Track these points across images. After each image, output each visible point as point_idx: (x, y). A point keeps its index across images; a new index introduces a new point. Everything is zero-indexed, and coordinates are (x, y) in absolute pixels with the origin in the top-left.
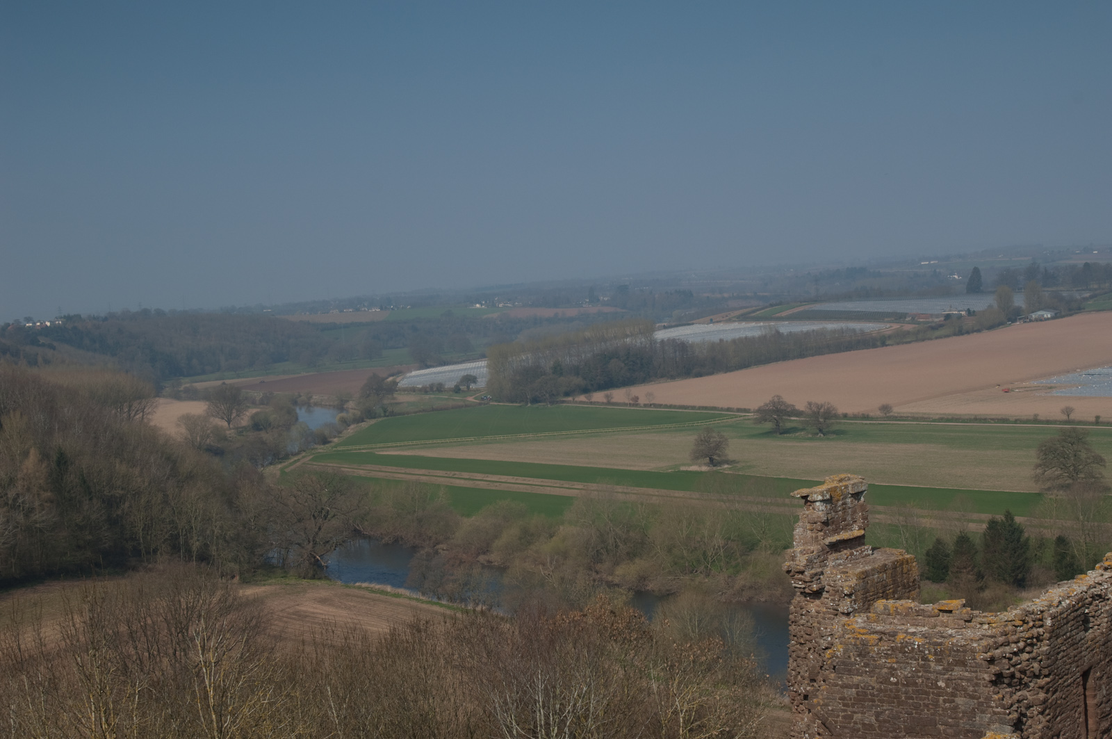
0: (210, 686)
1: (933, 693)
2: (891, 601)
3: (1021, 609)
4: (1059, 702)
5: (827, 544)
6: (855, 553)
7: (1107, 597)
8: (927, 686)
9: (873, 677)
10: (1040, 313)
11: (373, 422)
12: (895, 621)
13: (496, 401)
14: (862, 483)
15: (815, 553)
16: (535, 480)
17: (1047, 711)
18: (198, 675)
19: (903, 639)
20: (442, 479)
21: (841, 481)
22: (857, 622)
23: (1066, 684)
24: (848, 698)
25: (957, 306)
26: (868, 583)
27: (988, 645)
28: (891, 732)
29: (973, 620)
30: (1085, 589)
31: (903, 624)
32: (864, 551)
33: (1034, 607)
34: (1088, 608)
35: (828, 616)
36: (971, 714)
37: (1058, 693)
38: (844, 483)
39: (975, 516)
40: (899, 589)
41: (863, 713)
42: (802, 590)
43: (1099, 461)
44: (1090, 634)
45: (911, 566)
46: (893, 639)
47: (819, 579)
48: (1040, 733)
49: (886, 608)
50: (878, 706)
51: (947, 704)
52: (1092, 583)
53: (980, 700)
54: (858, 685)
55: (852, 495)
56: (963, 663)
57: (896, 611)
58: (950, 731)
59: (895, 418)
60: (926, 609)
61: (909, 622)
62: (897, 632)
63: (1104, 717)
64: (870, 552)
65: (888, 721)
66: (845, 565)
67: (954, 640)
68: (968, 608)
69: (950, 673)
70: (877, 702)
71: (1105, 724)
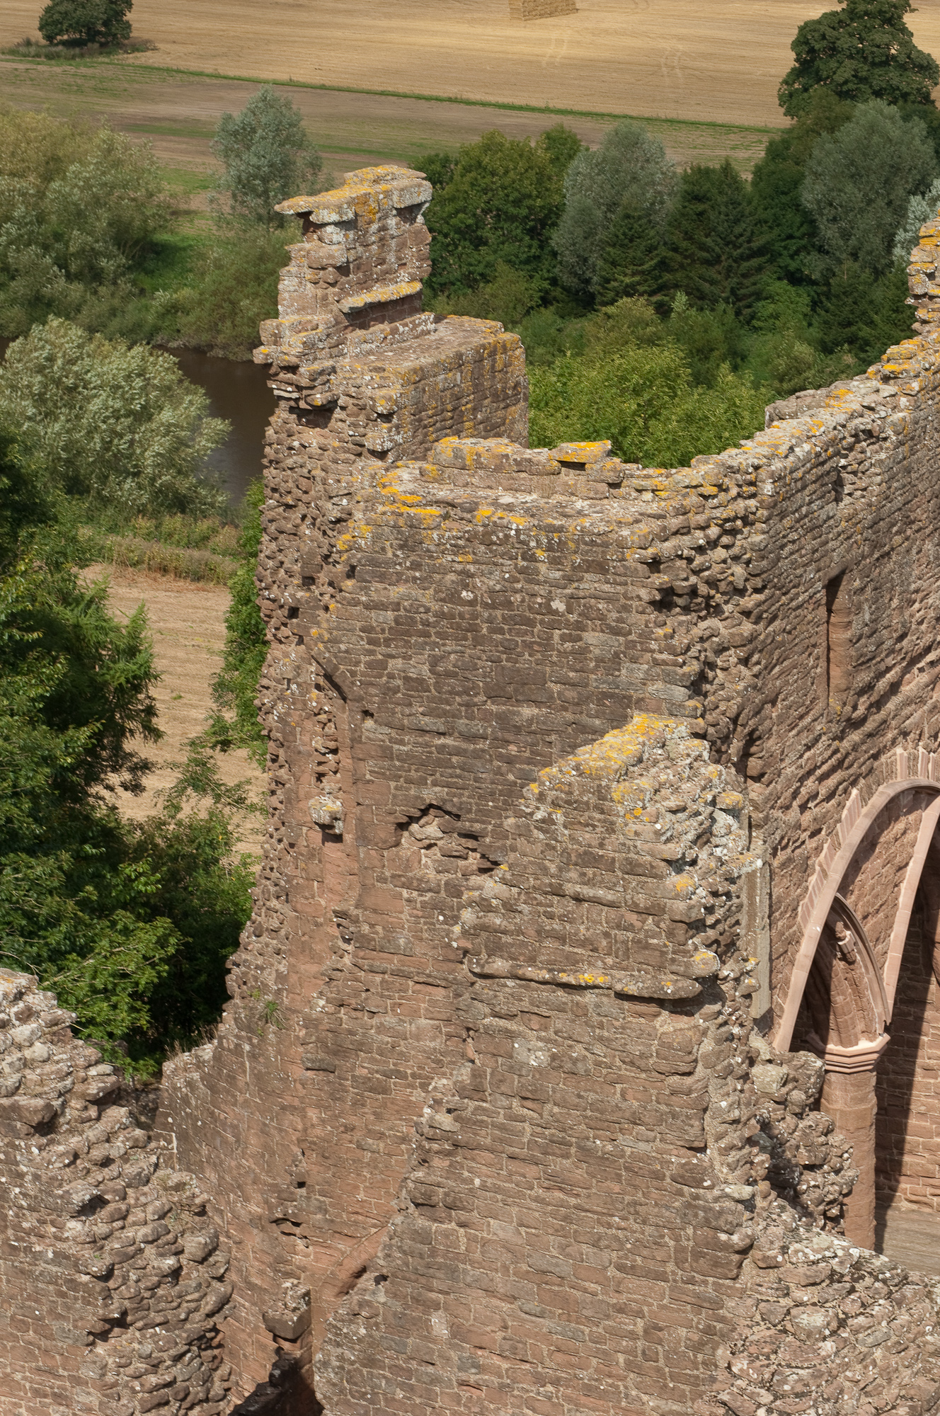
1: (542, 622)
2: (468, 441)
3: (716, 463)
4: (778, 638)
5: (346, 310)
6: (401, 329)
7: (883, 435)
8: (530, 608)
9: (428, 588)
12: (475, 480)
14: (419, 186)
15: (321, 327)
17: (756, 657)
19: (489, 518)
21: (376, 181)
22: (400, 480)
23: (794, 604)
24: (378, 629)
26: (424, 391)
27: (651, 533)
28: (458, 694)
29: (625, 483)
30: (841, 418)
31: (490, 487)
32: (420, 324)
33: (741, 459)
34: (846, 457)
35: (343, 456)
36: (614, 662)
37: (777, 623)
38: (382, 187)
40: (486, 402)
41: (406, 657)
42: (292, 403)
44: (845, 508)
45: (511, 357)
46: (466, 515)
47: (328, 381)
48: (739, 699)
49: (457, 454)
50: (436, 645)
51: (568, 645)
52: (856, 407)
53: (630, 638)
54: (398, 604)
55: (400, 212)
56: (601, 568)
57: (478, 461)
58: (571, 694)
60: (535, 460)
61: (501, 484)
62: (477, 504)
63: (863, 663)
64: (431, 327)
65: (454, 675)
66: (379, 354)
67: (587, 523)
68: (617, 460)
69: (576, 585)
70: (433, 638)
71: (864, 677)
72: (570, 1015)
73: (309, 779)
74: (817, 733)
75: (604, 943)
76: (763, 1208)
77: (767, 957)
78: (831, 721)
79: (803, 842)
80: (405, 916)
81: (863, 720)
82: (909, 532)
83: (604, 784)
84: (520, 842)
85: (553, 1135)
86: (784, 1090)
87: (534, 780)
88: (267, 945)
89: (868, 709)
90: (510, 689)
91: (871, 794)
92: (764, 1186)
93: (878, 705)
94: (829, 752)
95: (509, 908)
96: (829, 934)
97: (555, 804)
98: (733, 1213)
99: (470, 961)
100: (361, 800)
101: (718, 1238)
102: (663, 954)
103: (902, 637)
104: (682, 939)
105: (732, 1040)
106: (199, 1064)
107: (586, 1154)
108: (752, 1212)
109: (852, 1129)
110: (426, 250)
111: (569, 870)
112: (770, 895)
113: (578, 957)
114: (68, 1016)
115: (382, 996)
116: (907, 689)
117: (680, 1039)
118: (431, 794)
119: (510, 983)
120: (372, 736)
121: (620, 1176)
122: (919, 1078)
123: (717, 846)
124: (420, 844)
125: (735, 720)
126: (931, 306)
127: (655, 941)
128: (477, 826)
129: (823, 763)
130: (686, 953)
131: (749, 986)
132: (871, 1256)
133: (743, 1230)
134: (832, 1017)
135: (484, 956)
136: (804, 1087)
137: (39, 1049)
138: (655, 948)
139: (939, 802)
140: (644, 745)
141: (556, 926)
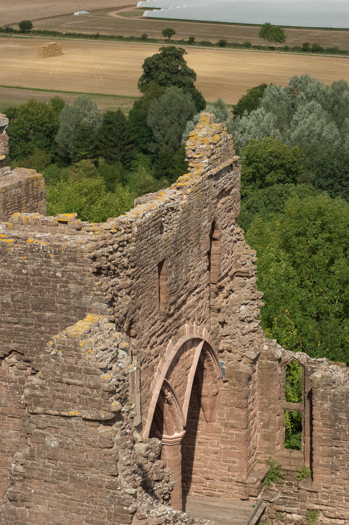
1: (53, 281)
2: (24, 214)
3: (116, 221)
4: (141, 285)
7: (178, 209)
8: (48, 276)
9: (10, 269)
12: (27, 229)
17: (132, 292)
19: (32, 242)
23: (146, 272)
26: (7, 196)
27: (92, 247)
28: (22, 308)
29: (83, 228)
30: (162, 203)
31: (32, 231)
32: (5, 171)
33: (125, 219)
34: (164, 217)
36: (80, 295)
37: (140, 279)
41: (2, 295)
44: (164, 236)
45: (39, 182)
46: (25, 242)
48: (127, 308)
49: (20, 219)
50: (13, 290)
51: (62, 289)
52: (168, 199)
53: (86, 286)
56: (74, 260)
57: (27, 221)
58: (64, 307)
60: (49, 220)
61: (36, 230)
62: (27, 237)
63: (172, 293)
64: (9, 172)
65: (20, 301)
67: (69, 244)
68: (79, 220)
69: (65, 267)
70: (12, 288)
71: (173, 298)
72: (66, 427)
74: (156, 320)
75: (78, 400)
76: (140, 497)
77: (139, 403)
78: (161, 315)
79: (152, 360)
80: (4, 392)
81: (173, 314)
82: (188, 245)
83: (77, 340)
84: (46, 363)
85: (61, 472)
86: (147, 452)
87: (51, 340)
89: (175, 310)
90: (41, 306)
91: (176, 342)
92: (140, 488)
93: (178, 308)
94: (161, 326)
95: (42, 388)
96: (162, 394)
97: (58, 349)
98: (129, 499)
99: (28, 408)
101: (123, 509)
102: (100, 403)
103: (186, 283)
104: (107, 397)
105: (127, 435)
107: (73, 479)
108: (136, 498)
109: (173, 466)
110: (7, 143)
111: (64, 373)
112: (140, 380)
113: (68, 405)
116: (189, 302)
117: (107, 435)
118: (12, 346)
119: (43, 416)
121: (86, 487)
122: (197, 446)
123: (119, 363)
124: (9, 365)
125: (125, 316)
126: (194, 162)
127: (97, 399)
128: (30, 358)
129: (158, 331)
130: (109, 402)
131: (133, 414)
132: (181, 513)
133: (133, 505)
134: (164, 425)
135: (33, 406)
136: (154, 451)
138: (97, 401)
139: (202, 344)
140: (91, 326)
141: (60, 394)
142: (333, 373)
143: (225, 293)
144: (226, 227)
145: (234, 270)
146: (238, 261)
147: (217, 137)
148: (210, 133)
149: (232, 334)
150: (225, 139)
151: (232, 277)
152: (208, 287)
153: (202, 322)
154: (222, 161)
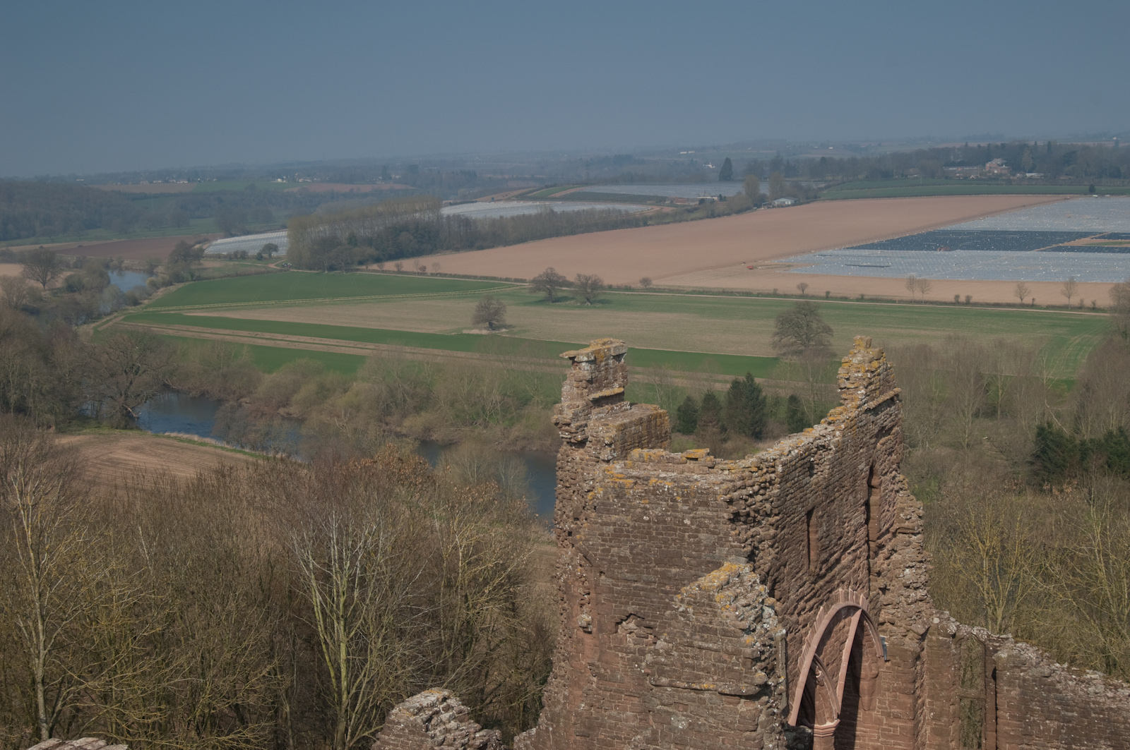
0: (28, 526)
1: (680, 530)
2: (646, 450)
3: (756, 458)
4: (786, 537)
5: (591, 399)
6: (615, 408)
7: (829, 448)
8: (675, 523)
9: (629, 516)
10: (782, 200)
11: (181, 285)
12: (649, 467)
13: (296, 268)
14: (622, 346)
15: (580, 407)
16: (331, 340)
17: (776, 545)
18: (17, 516)
19: (655, 483)
20: (246, 339)
21: (604, 344)
22: (615, 468)
23: (793, 521)
24: (606, 534)
25: (709, 192)
26: (626, 434)
27: (728, 488)
28: (643, 563)
29: (716, 467)
30: (811, 440)
31: (656, 470)
32: (623, 406)
33: (767, 456)
34: (814, 457)
35: (590, 463)
36: (712, 547)
37: (785, 530)
38: (607, 346)
39: (721, 377)
40: (653, 439)
41: (619, 547)
42: (568, 440)
43: (828, 330)
44: (814, 479)
45: (663, 420)
46: (645, 482)
47: (584, 430)
48: (769, 564)
49: (641, 456)
50: (632, 541)
51: (692, 539)
52: (817, 435)
53: (720, 535)
54: (615, 523)
55: (614, 357)
56: (706, 504)
57: (650, 459)
58: (693, 562)
59: (654, 290)
60: (675, 457)
61: (660, 468)
62: (650, 477)
63: (824, 549)
64: (629, 407)
65: (641, 554)
66: (606, 418)
67: (699, 484)
68: (712, 457)
69: (695, 512)
70: (631, 538)
71: (824, 556)
72: (697, 703)
73: (577, 607)
74: (804, 580)
75: (713, 669)
78: (810, 575)
79: (799, 630)
80: (620, 665)
81: (824, 576)
82: (842, 491)
83: (711, 593)
84: (673, 622)
86: (795, 743)
87: (679, 593)
88: (560, 683)
89: (827, 570)
91: (829, 609)
93: (830, 569)
94: (810, 589)
95: (668, 653)
96: (812, 672)
97: (689, 604)
99: (650, 679)
100: (600, 612)
102: (740, 674)
103: (840, 538)
104: (749, 666)
106: (530, 737)
111: (696, 635)
113: (700, 676)
114: (466, 709)
115: (610, 702)
116: (843, 562)
117: (749, 714)
118: (631, 609)
119: (669, 689)
120: (604, 583)
123: (764, 623)
124: (626, 632)
125: (768, 573)
126: (848, 392)
127: (737, 668)
128: (652, 623)
129: (807, 594)
130: (751, 673)
131: (781, 690)
134: (815, 711)
135: (656, 676)
136: (803, 742)
137: (453, 724)
138: (737, 671)
139: (859, 613)
140: (729, 576)
141: (690, 661)
142: (1022, 652)
143: (886, 553)
144: (886, 473)
145: (896, 526)
146: (901, 515)
147: (875, 364)
148: (867, 359)
149: (895, 603)
150: (885, 367)
151: (894, 535)
152: (866, 545)
153: (859, 587)
154: (882, 393)
